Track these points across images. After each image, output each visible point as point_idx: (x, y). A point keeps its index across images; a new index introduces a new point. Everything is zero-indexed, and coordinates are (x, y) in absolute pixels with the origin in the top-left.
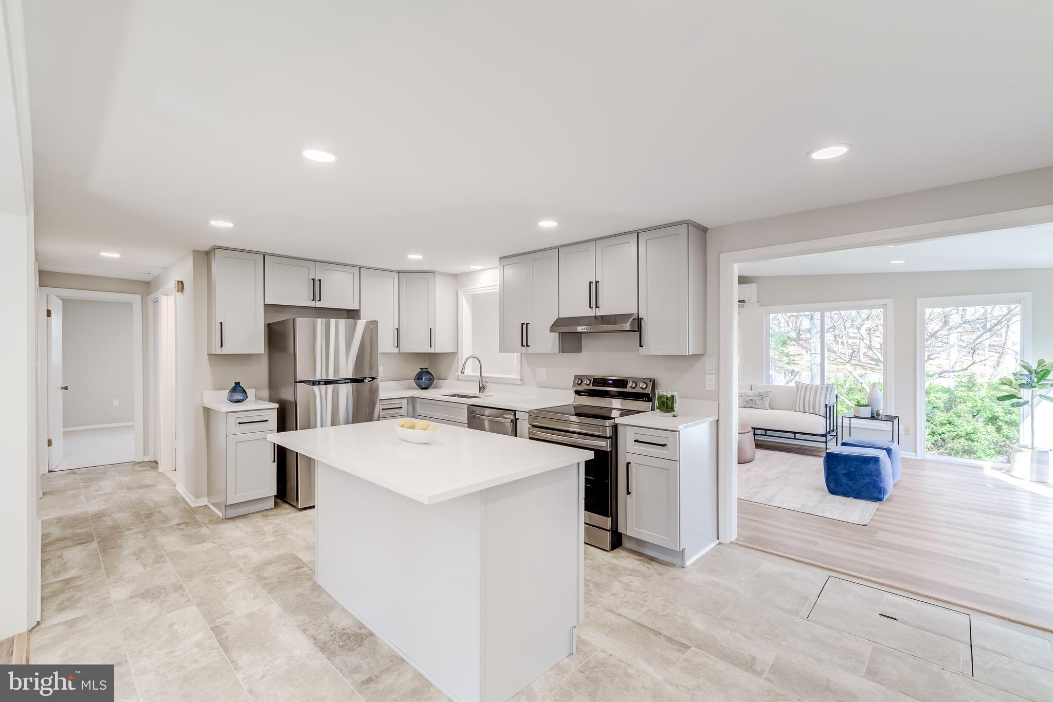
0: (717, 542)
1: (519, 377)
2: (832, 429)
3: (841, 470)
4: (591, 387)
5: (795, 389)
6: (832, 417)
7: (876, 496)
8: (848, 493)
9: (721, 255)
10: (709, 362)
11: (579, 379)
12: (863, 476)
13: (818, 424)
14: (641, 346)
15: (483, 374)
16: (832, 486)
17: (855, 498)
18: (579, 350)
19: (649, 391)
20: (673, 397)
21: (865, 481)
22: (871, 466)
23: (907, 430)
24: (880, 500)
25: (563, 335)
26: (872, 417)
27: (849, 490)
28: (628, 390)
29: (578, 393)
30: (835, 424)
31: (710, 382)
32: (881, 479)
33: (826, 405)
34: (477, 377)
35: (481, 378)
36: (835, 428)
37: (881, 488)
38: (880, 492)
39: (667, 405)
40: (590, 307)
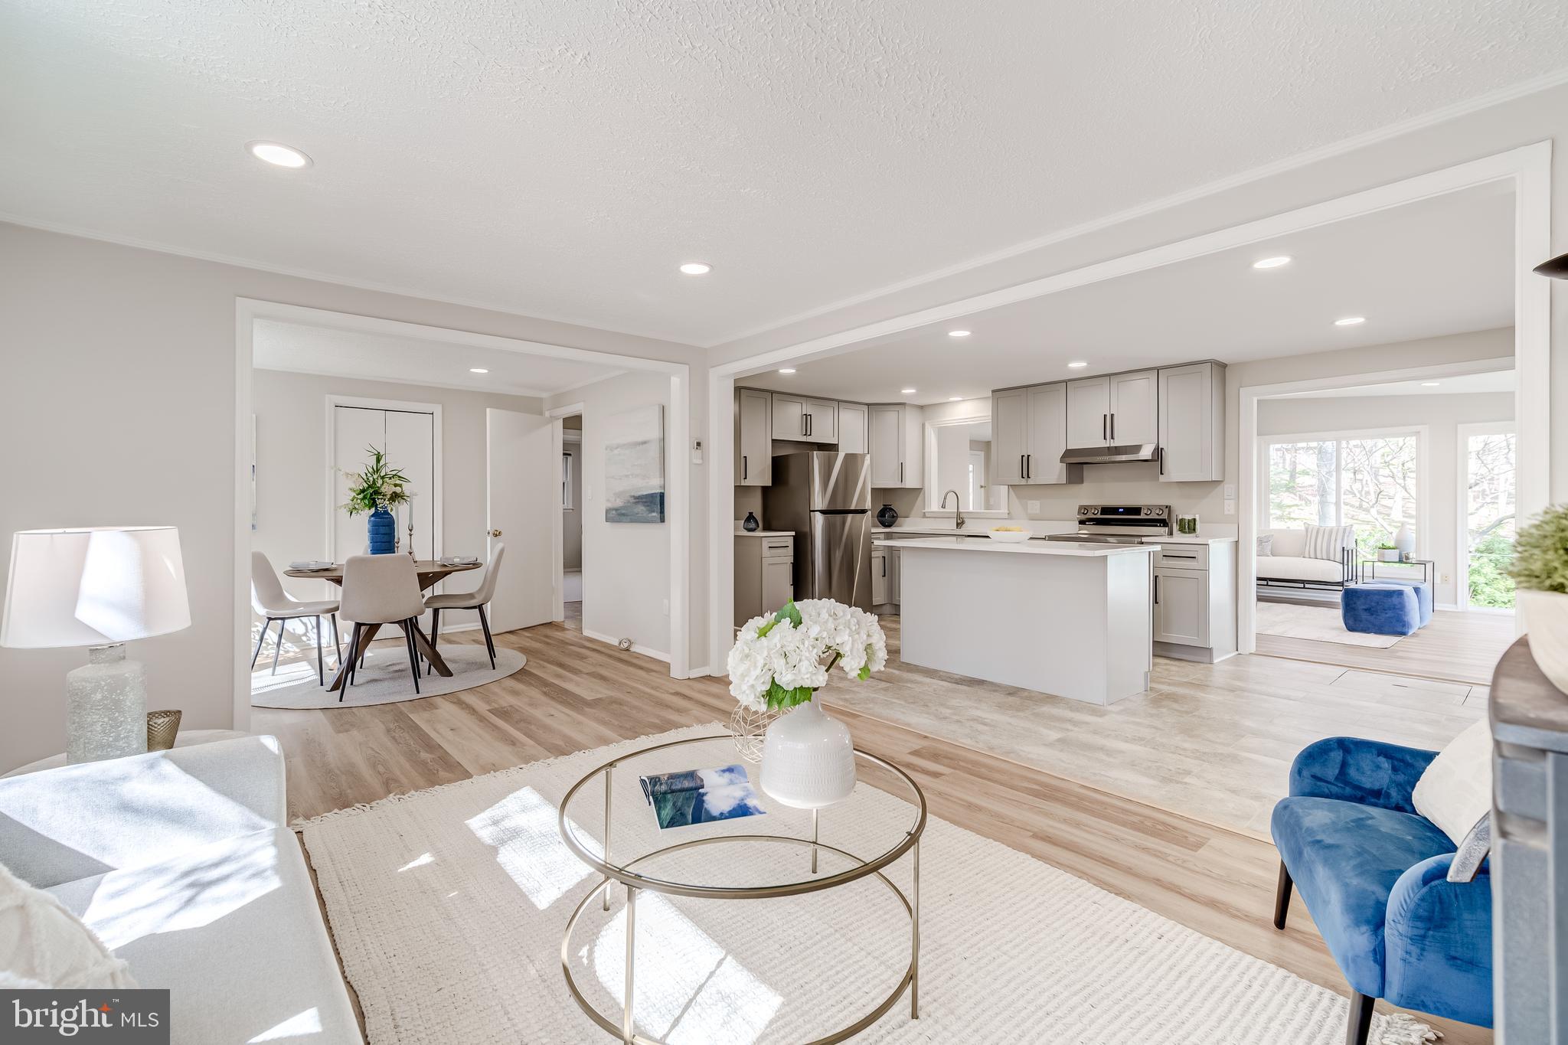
0: (1237, 653)
1: (1007, 511)
2: (1350, 578)
3: (1360, 605)
4: (1099, 516)
5: (1304, 533)
6: (1350, 564)
7: (1399, 630)
8: (1369, 628)
9: (1241, 389)
10: (1228, 488)
11: (1083, 509)
12: (1385, 610)
13: (1335, 572)
14: (1162, 473)
15: (960, 510)
16: (1351, 622)
17: (1376, 633)
18: (1081, 481)
19: (1165, 516)
20: (1195, 520)
21: (1387, 615)
22: (1395, 600)
23: (1445, 579)
24: (1403, 634)
25: (1070, 466)
26: (1401, 561)
27: (1370, 626)
28: (1142, 516)
29: (1082, 522)
30: (1354, 574)
31: (1229, 507)
32: (1405, 612)
33: (1343, 548)
34: (954, 513)
35: (958, 514)
36: (1354, 578)
37: (1405, 621)
38: (1404, 626)
39: (1189, 527)
40: (1105, 438)
